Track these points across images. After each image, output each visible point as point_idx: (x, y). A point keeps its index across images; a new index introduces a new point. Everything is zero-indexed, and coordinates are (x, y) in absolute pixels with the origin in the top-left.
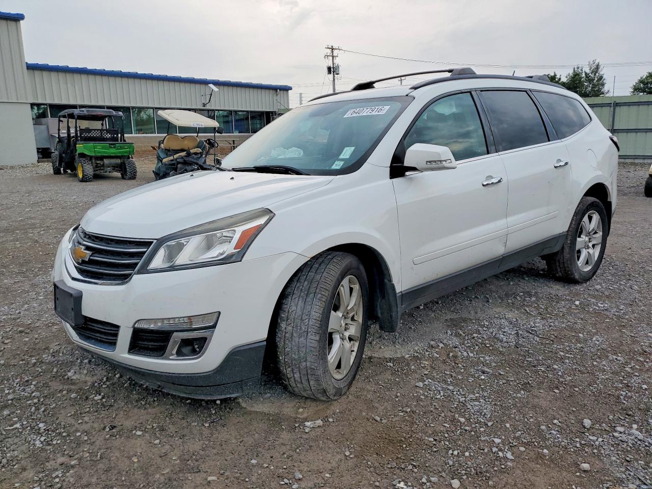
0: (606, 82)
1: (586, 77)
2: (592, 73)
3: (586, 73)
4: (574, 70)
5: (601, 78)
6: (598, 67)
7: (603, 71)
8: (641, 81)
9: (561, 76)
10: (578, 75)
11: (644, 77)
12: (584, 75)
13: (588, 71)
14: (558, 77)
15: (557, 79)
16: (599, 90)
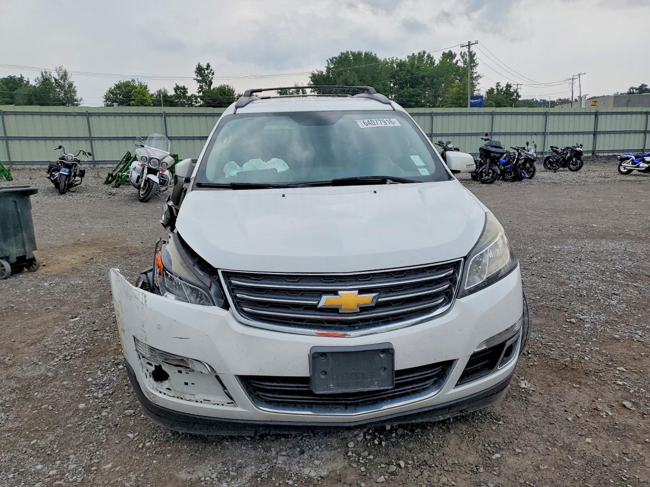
0: (77, 90)
1: (56, 83)
2: (61, 80)
3: (55, 79)
4: (42, 74)
5: (71, 85)
6: (65, 74)
7: (72, 78)
8: (111, 92)
9: (28, 79)
10: (48, 79)
11: (113, 88)
12: (53, 81)
13: (57, 77)
14: (26, 79)
15: (25, 82)
16: (72, 97)
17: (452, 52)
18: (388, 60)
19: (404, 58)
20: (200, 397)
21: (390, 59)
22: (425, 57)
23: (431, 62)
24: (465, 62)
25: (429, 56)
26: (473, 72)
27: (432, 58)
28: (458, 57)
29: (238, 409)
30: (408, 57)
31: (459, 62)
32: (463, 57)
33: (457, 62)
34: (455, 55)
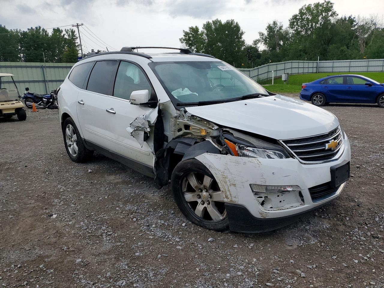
17: (59, 29)
18: (13, 31)
19: (26, 30)
20: (289, 206)
21: (15, 30)
22: (41, 30)
23: (46, 34)
24: (69, 36)
25: (43, 30)
26: (75, 42)
27: (46, 32)
28: (64, 32)
29: (306, 206)
30: (28, 29)
31: (65, 35)
32: (67, 33)
33: (64, 35)
34: (62, 31)
